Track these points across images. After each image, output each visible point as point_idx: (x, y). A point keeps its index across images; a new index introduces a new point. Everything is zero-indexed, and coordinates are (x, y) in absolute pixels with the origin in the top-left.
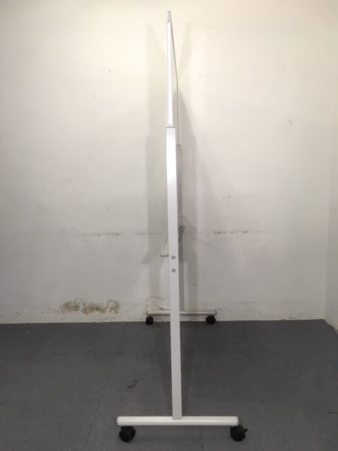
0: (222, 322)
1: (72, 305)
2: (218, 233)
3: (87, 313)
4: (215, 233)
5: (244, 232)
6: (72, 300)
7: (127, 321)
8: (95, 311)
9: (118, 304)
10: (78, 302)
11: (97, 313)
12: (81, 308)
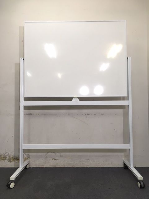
0: (90, 168)
1: (3, 156)
2: (88, 114)
3: (11, 162)
4: (85, 114)
5: (102, 114)
6: (3, 154)
7: (34, 167)
8: (16, 161)
9: (29, 156)
10: (6, 155)
11: (17, 162)
12: (7, 159)
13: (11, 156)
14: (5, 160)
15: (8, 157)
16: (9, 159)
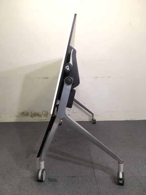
1: (26, 113)
2: (96, 78)
5: (108, 77)
11: (38, 117)
13: (33, 113)
14: (28, 116)
15: (30, 113)
16: (31, 115)
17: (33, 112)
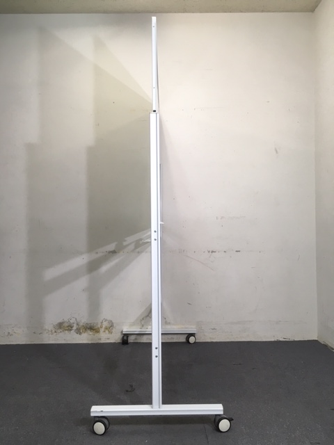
1: (66, 325)
2: (212, 252)
3: (80, 333)
4: (209, 252)
5: (237, 251)
6: (66, 320)
9: (112, 323)
11: (91, 333)
12: (74, 328)
13: (81, 324)
14: (71, 330)
15: (75, 325)
16: (77, 329)
17: (83, 321)
